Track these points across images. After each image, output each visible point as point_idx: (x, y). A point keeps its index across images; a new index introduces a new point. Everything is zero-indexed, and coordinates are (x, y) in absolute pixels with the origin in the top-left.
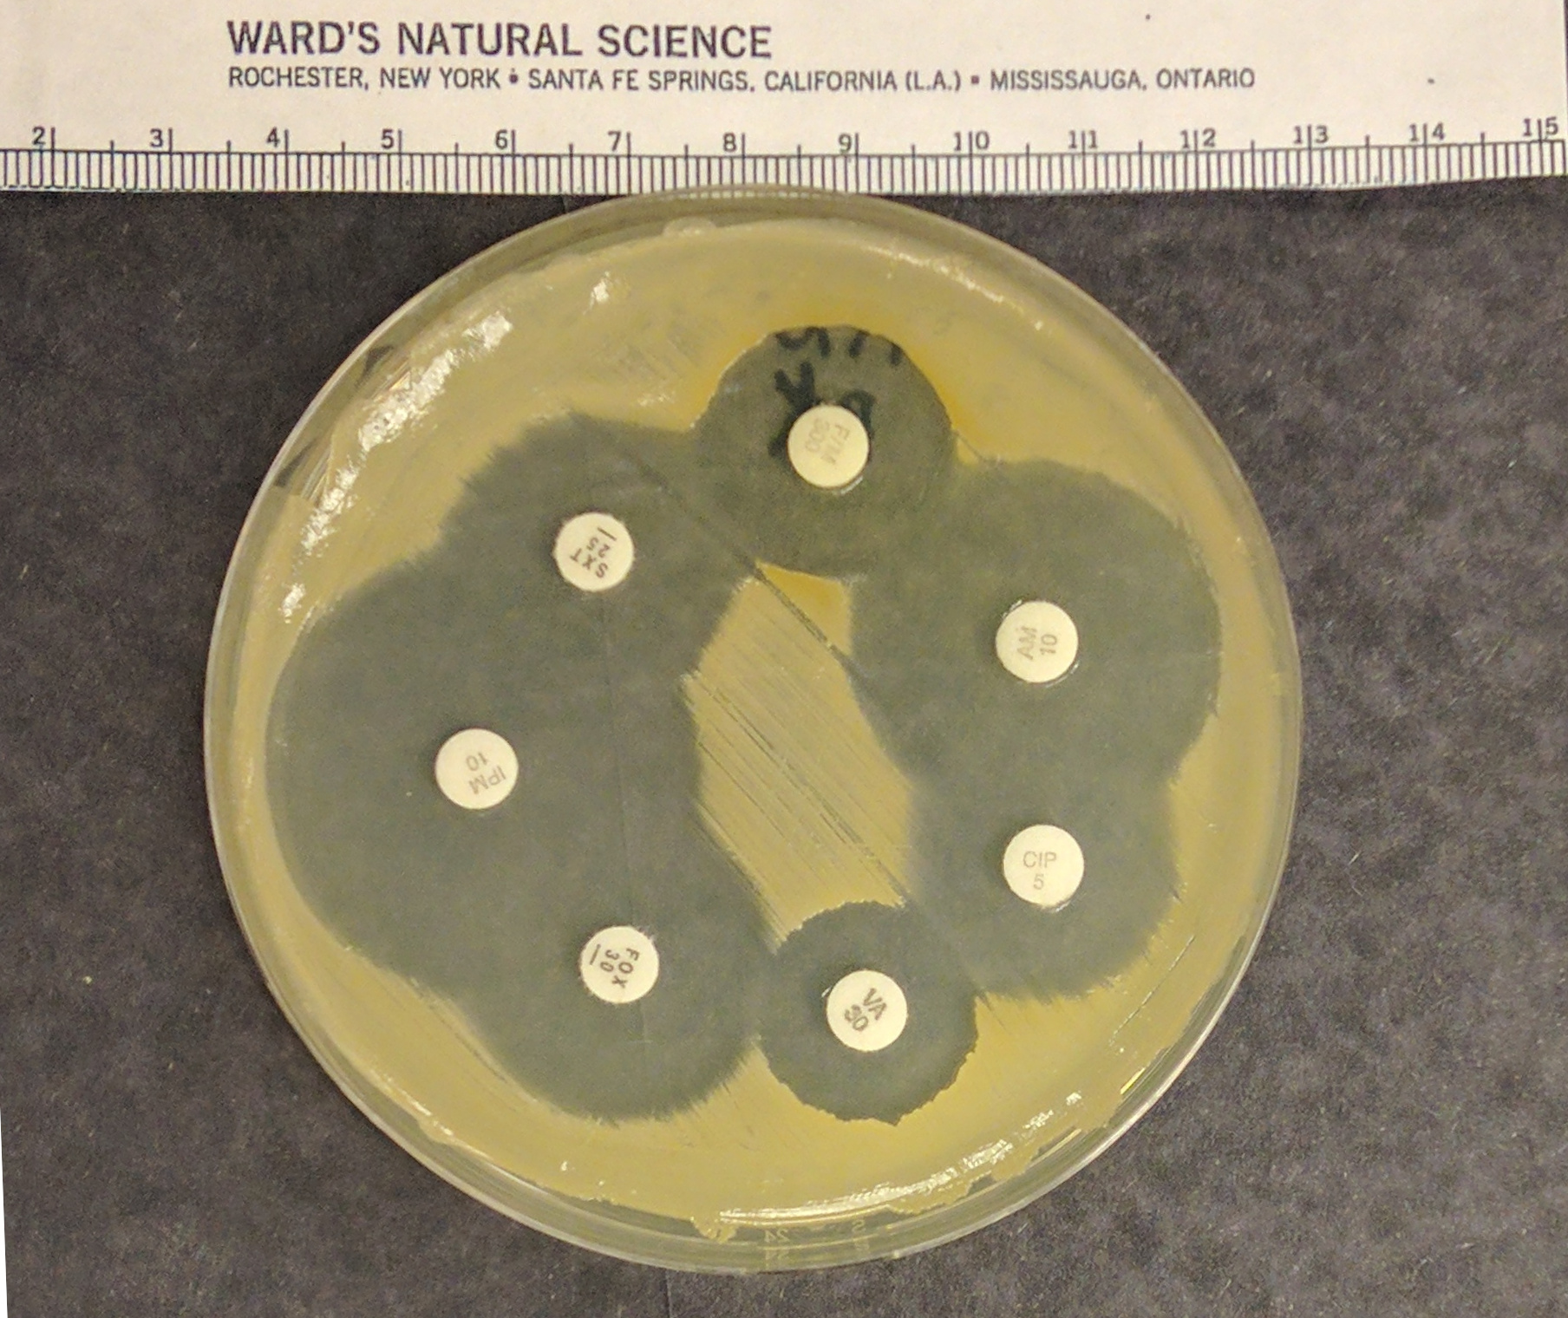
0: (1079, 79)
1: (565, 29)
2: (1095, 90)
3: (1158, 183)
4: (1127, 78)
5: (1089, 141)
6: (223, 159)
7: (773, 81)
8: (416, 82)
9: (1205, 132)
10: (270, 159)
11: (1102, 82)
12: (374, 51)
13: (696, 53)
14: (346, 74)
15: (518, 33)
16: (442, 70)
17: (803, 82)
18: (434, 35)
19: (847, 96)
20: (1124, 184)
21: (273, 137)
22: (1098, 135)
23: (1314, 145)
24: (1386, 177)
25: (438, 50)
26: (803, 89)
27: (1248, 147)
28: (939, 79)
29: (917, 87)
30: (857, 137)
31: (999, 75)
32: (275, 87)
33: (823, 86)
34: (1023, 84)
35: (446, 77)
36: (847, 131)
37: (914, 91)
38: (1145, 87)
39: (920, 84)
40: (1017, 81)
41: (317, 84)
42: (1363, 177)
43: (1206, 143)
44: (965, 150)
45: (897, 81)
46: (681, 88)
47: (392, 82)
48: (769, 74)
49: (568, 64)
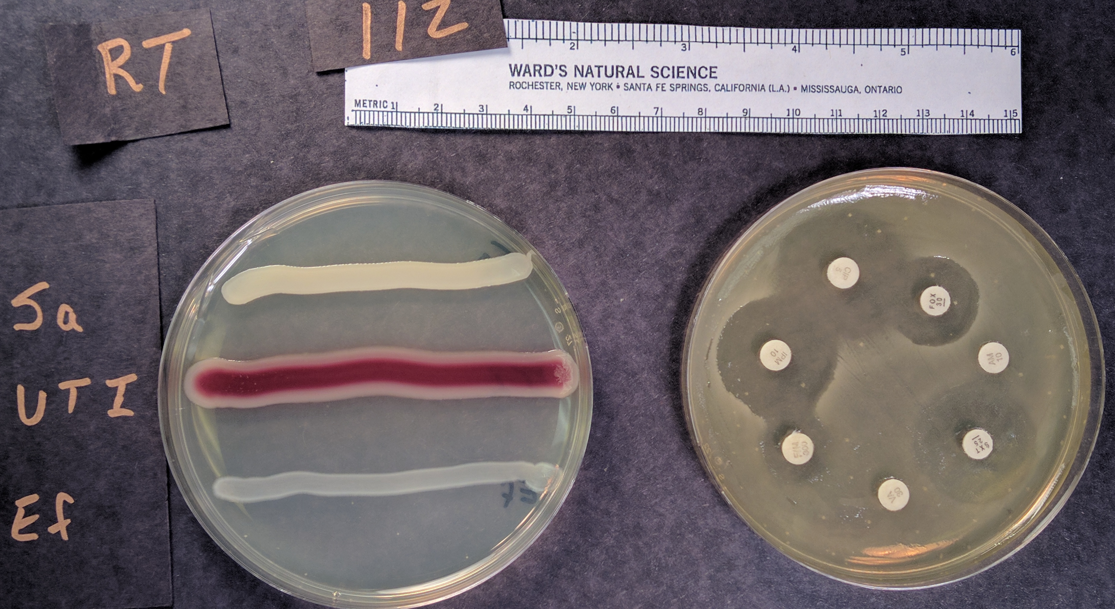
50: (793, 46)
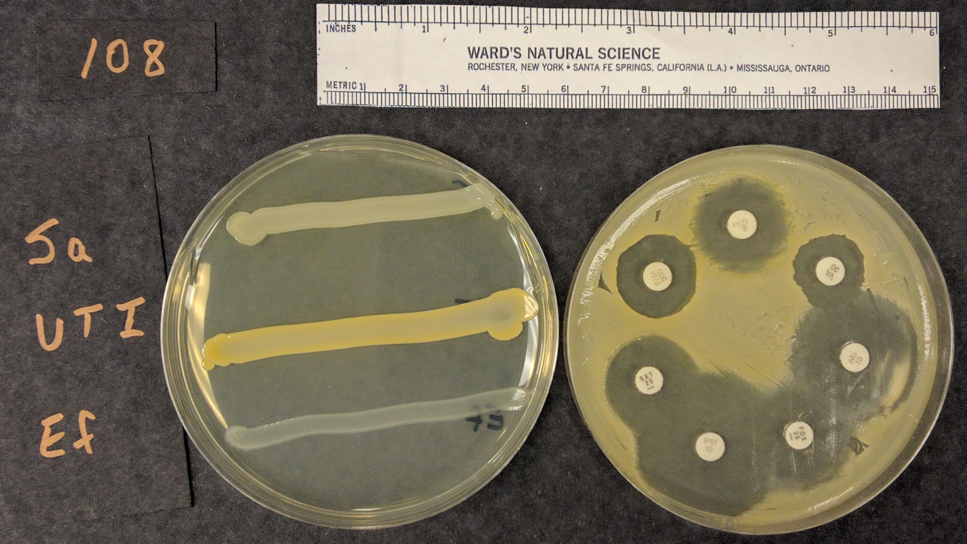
0: (768, 68)
1: (587, 49)
2: (774, 72)
3: (796, 107)
4: (785, 68)
5: (771, 91)
6: (466, 96)
7: (660, 67)
8: (534, 69)
9: (812, 88)
10: (482, 96)
11: (776, 69)
12: (519, 57)
13: (633, 58)
14: (510, 66)
15: (570, 51)
16: (543, 64)
17: (671, 68)
18: (540, 51)
19: (687, 73)
20: (784, 107)
21: (483, 88)
22: (774, 89)
23: (851, 93)
24: (875, 106)
25: (542, 57)
26: (671, 70)
27: (827, 94)
28: (719, 67)
29: (711, 70)
30: (690, 87)
31: (740, 66)
32: (484, 70)
33: (678, 69)
34: (748, 69)
35: (544, 67)
36: (686, 86)
37: (710, 71)
38: (791, 71)
39: (712, 69)
40: (746, 68)
41: (499, 69)
42: (867, 106)
43: (813, 92)
44: (728, 93)
45: (704, 68)
46: (627, 70)
47: (525, 69)
48: (659, 65)
49: (587, 62)
50: (729, 28)
